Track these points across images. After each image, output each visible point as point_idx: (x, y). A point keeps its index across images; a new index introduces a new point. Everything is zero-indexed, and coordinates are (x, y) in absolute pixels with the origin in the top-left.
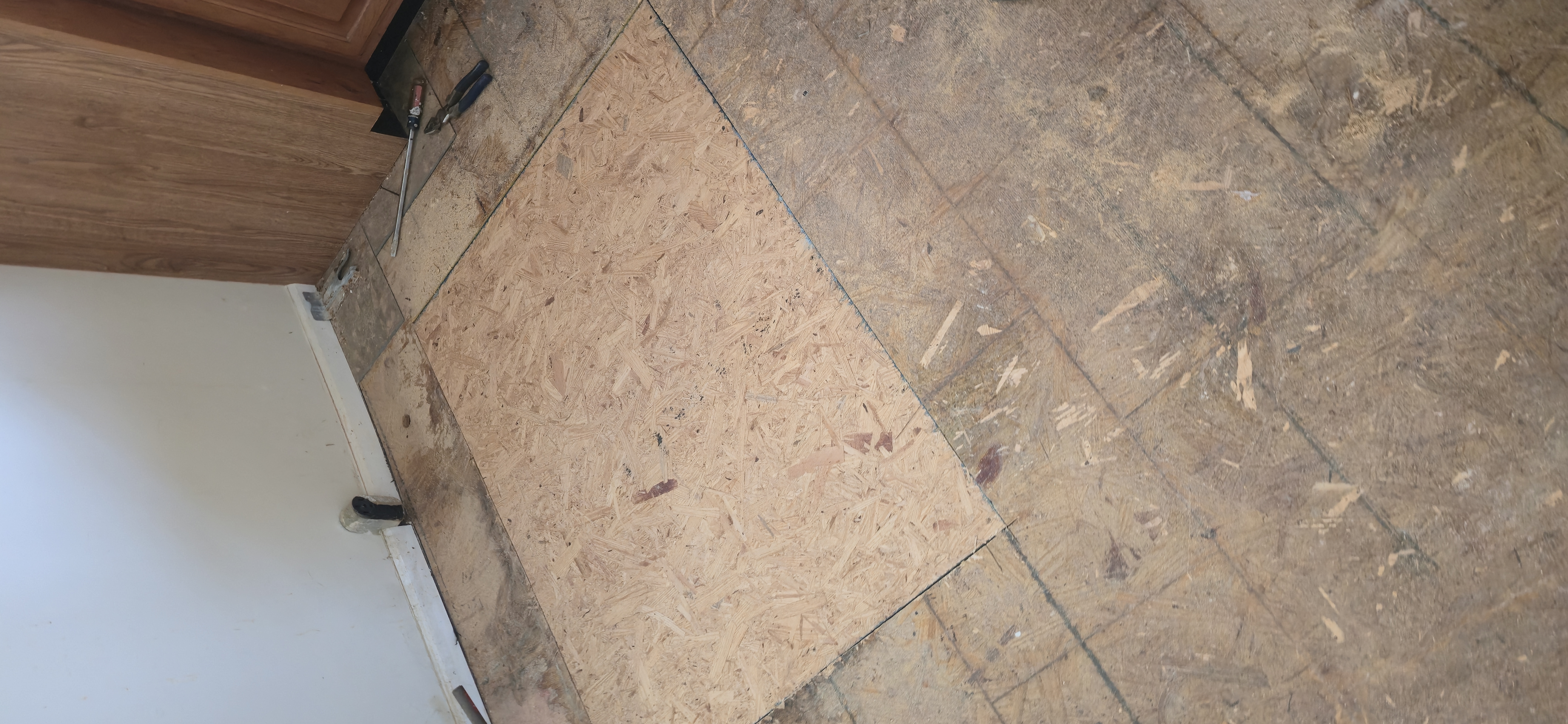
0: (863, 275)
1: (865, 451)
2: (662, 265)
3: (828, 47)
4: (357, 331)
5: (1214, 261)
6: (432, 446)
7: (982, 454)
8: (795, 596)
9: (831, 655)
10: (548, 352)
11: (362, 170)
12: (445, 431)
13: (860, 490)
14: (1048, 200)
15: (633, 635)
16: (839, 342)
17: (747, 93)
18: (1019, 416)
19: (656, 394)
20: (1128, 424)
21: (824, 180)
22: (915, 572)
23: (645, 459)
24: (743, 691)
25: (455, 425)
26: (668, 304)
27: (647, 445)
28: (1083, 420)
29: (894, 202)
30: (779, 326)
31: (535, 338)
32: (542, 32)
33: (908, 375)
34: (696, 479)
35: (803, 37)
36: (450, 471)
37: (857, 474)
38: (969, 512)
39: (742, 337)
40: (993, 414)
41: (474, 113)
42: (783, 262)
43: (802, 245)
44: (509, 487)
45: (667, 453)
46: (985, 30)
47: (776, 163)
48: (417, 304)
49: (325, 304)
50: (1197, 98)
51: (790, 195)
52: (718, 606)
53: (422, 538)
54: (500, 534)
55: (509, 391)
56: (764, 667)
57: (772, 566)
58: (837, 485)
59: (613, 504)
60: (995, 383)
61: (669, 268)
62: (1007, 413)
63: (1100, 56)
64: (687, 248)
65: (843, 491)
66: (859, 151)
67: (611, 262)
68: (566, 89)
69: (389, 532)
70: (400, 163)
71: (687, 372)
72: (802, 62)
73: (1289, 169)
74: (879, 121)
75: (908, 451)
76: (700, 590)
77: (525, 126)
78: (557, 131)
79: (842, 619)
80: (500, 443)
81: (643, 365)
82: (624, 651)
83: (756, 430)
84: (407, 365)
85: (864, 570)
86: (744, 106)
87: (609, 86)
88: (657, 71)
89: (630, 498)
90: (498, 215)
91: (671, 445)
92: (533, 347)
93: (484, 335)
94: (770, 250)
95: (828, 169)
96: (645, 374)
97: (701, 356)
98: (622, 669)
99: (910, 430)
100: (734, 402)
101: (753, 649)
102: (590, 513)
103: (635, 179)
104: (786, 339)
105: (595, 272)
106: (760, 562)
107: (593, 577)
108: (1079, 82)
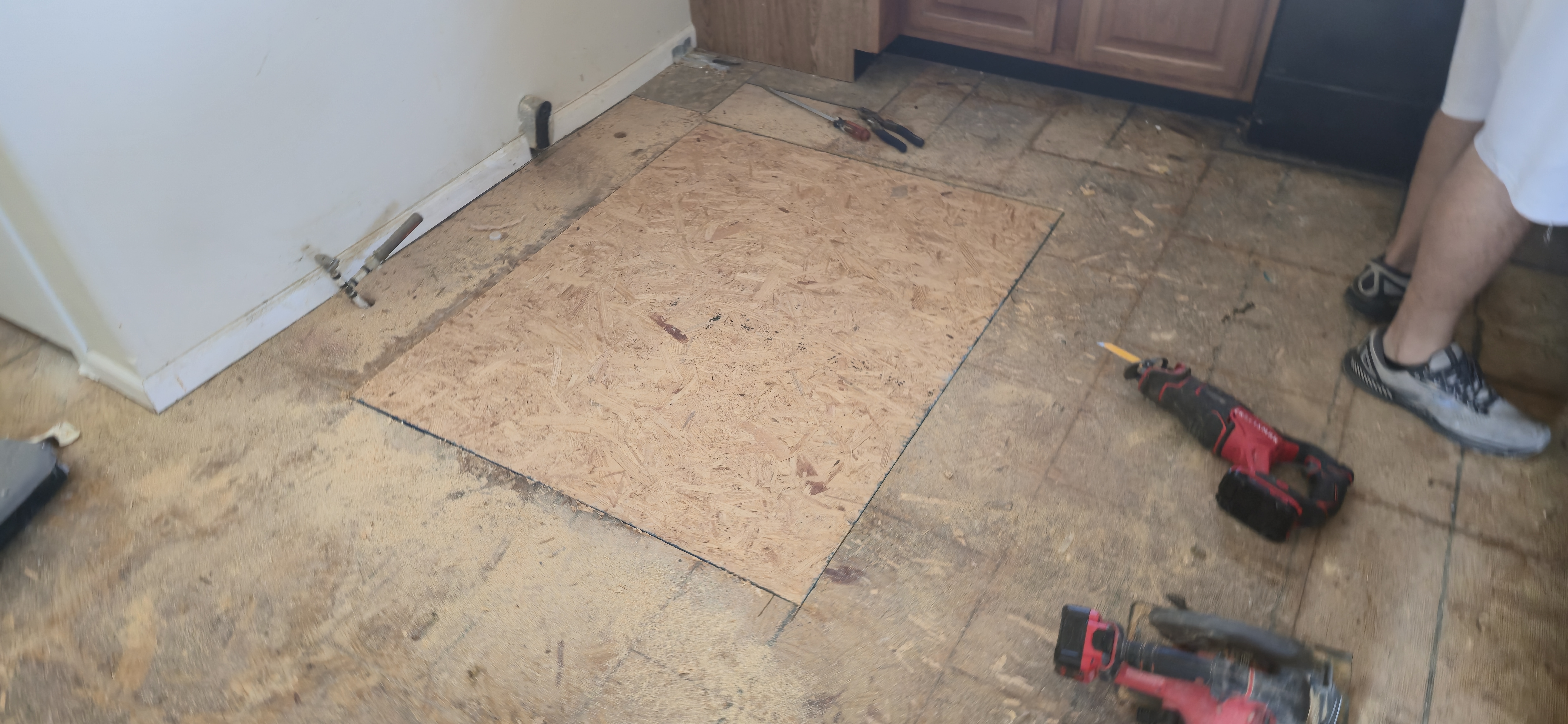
0: (947, 428)
1: (799, 474)
2: (864, 280)
4: (677, 83)
6: (610, 158)
7: (851, 566)
8: (639, 460)
9: (601, 505)
10: (741, 220)
11: (817, 54)
12: (628, 164)
13: (763, 482)
14: (1093, 544)
15: (528, 347)
16: (880, 425)
17: (1037, 302)
18: (902, 584)
19: (753, 305)
20: (948, 671)
21: (1005, 375)
22: (716, 547)
23: (692, 313)
24: (526, 447)
25: (637, 170)
26: (834, 293)
27: (706, 311)
28: (929, 634)
29: (1020, 432)
30: (867, 378)
31: (746, 207)
32: (993, 151)
33: (885, 488)
34: (698, 355)
37: (776, 474)
38: (796, 572)
39: (839, 354)
42: (920, 365)
43: (944, 375)
44: (608, 221)
45: (708, 327)
47: (996, 337)
48: (723, 119)
51: (977, 355)
52: (595, 404)
53: (525, 169)
54: (564, 225)
55: (690, 200)
56: (559, 456)
57: (656, 435)
58: (757, 462)
59: (639, 300)
60: (920, 556)
61: (864, 286)
62: (899, 574)
63: (1228, 543)
64: (888, 294)
65: (754, 468)
67: (843, 244)
68: (960, 178)
69: (524, 140)
71: (786, 323)
74: (1077, 400)
75: (821, 507)
76: (601, 386)
78: (923, 180)
79: (640, 504)
80: (642, 205)
81: (772, 290)
83: (768, 387)
84: (668, 124)
85: (695, 507)
86: (1026, 302)
87: (981, 206)
88: (1014, 235)
89: (652, 311)
90: (831, 157)
91: (717, 328)
92: (740, 208)
93: (728, 172)
94: (925, 353)
95: (1015, 375)
96: (766, 293)
97: (806, 328)
98: (492, 348)
99: (838, 503)
100: (782, 364)
101: (571, 443)
102: (620, 286)
103: (921, 243)
104: (860, 386)
105: (828, 235)
106: (654, 424)
107: (565, 303)
108: (1199, 536)
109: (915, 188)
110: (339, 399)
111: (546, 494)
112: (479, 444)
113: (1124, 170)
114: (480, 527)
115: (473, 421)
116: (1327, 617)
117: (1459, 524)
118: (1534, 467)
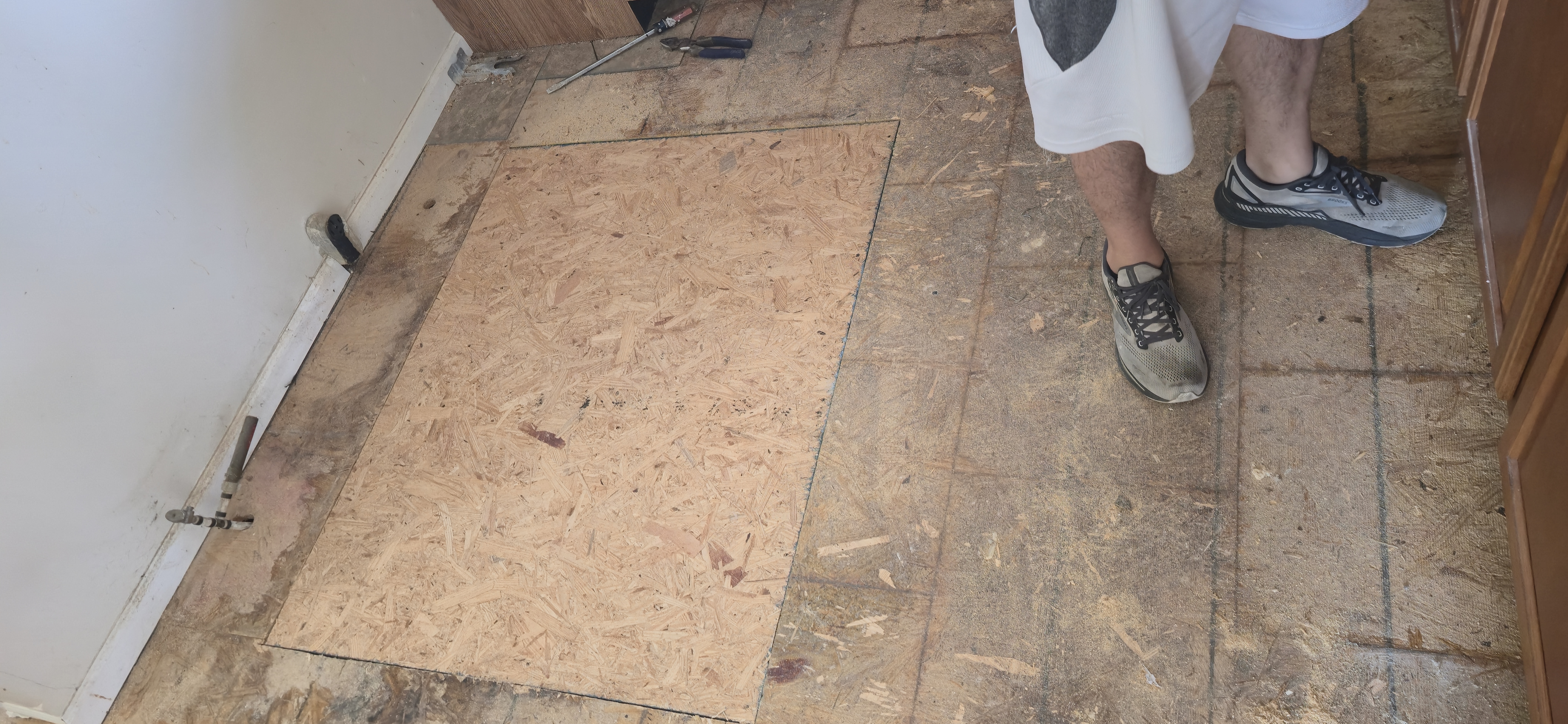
0: (844, 449)
1: (715, 567)
2: (719, 294)
3: (981, 281)
4: (466, 112)
5: (1085, 698)
6: (427, 239)
7: (791, 657)
8: (556, 612)
9: (535, 680)
10: (578, 266)
11: (593, 18)
12: (448, 239)
13: (682, 590)
14: (1019, 536)
15: (414, 515)
16: (779, 474)
17: (898, 251)
18: (845, 658)
19: (618, 372)
21: (886, 360)
22: (657, 687)
23: (560, 406)
24: (446, 638)
25: (459, 243)
26: (694, 323)
27: (573, 398)
28: (884, 709)
29: (916, 425)
30: (752, 419)
31: (579, 247)
32: (809, 66)
33: (801, 548)
34: (579, 458)
35: (973, 257)
36: (420, 269)
38: (740, 686)
39: (719, 399)
40: (828, 638)
41: (707, 66)
42: (801, 381)
43: (826, 385)
44: (447, 323)
45: (581, 419)
46: (1095, 384)
47: (867, 314)
48: (526, 139)
49: (466, 71)
50: (1185, 580)
51: (854, 344)
52: (496, 560)
53: (348, 291)
54: (403, 347)
55: (521, 261)
56: (479, 638)
57: (564, 575)
58: (670, 569)
59: (504, 412)
60: (854, 618)
61: (721, 302)
62: (839, 648)
63: (1151, 483)
64: (748, 302)
65: (670, 577)
66: (930, 367)
67: (687, 255)
68: (784, 118)
69: (331, 262)
70: (622, 41)
71: (656, 381)
72: (954, 271)
73: (1196, 692)
74: (964, 363)
75: (745, 599)
76: (496, 536)
77: (730, 110)
78: (748, 137)
79: (571, 664)
80: (475, 288)
81: (632, 344)
82: (396, 520)
83: (658, 471)
84: (473, 169)
85: (624, 647)
86: (887, 257)
87: (814, 147)
88: (855, 172)
89: (521, 421)
90: (648, 145)
91: (589, 416)
92: (572, 251)
93: (548, 208)
94: (802, 364)
95: (897, 355)
96: (626, 351)
97: (677, 381)
98: (380, 530)
99: (761, 586)
100: (665, 436)
101: (487, 617)
102: (481, 401)
103: (764, 222)
104: (747, 433)
105: (670, 250)
106: (559, 562)
107: (433, 445)
108: (1120, 484)
109: (742, 151)
111: (480, 688)
112: (400, 653)
113: (948, 36)
115: (387, 628)
116: (1267, 534)
117: (1381, 365)
118: (1448, 261)
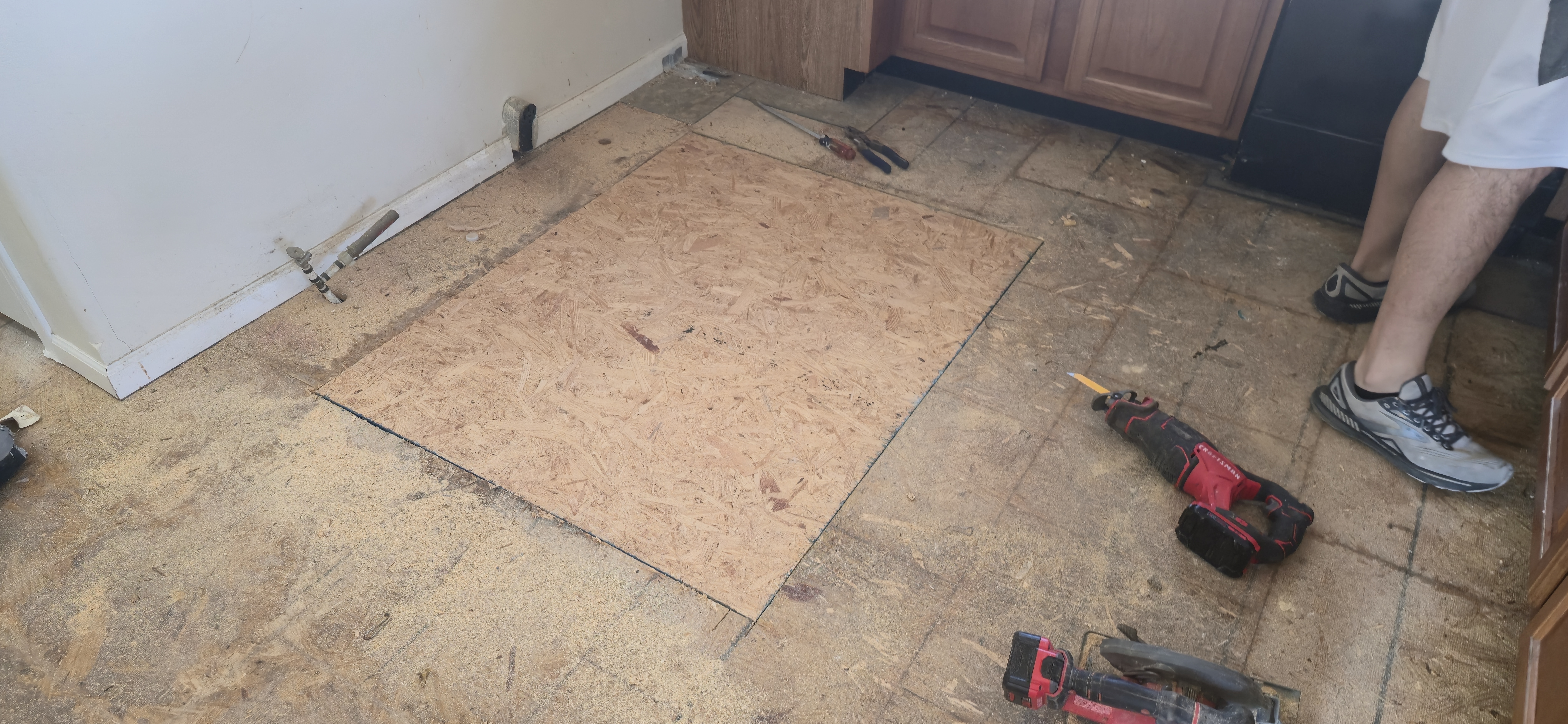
0: (913, 450)
1: (762, 490)
2: (840, 299)
4: (665, 93)
6: (592, 164)
7: (809, 584)
8: (602, 469)
9: (562, 513)
10: (720, 233)
11: (807, 70)
12: (611, 172)
13: (726, 496)
14: (1052, 571)
15: (498, 351)
16: (847, 445)
17: (1010, 329)
18: (858, 603)
19: (727, 320)
20: (899, 692)
21: (973, 400)
22: (675, 559)
23: (666, 324)
24: (489, 451)
25: (621, 177)
26: (809, 311)
27: (679, 322)
28: (882, 655)
29: (985, 457)
30: (836, 397)
31: (727, 220)
32: (977, 176)
33: (847, 506)
34: (668, 366)
35: (1076, 357)
36: (578, 182)
37: (739, 489)
38: (753, 587)
39: (810, 372)
40: (849, 582)
42: (890, 387)
43: (913, 398)
44: (586, 227)
45: (680, 339)
47: (968, 363)
48: (709, 131)
49: (677, 65)
52: (561, 411)
53: (503, 174)
54: (542, 230)
55: (671, 211)
56: (522, 462)
57: (621, 445)
58: (721, 477)
59: (612, 308)
60: (878, 577)
61: (839, 305)
62: (856, 593)
63: (1185, 577)
64: (863, 314)
65: (718, 482)
66: (1010, 421)
67: (821, 262)
68: (943, 202)
69: (507, 142)
71: (759, 338)
72: (1055, 362)
74: (1044, 429)
75: (781, 524)
76: (568, 393)
79: (601, 513)
80: (622, 213)
81: (747, 304)
82: (479, 348)
83: (736, 402)
85: (655, 518)
86: (1000, 329)
87: (961, 231)
88: (992, 261)
89: (625, 320)
90: (814, 175)
91: (689, 340)
92: (720, 221)
93: (710, 184)
94: (895, 375)
95: (984, 401)
96: (740, 308)
97: (778, 345)
98: (461, 349)
99: (800, 520)
100: (752, 379)
101: (535, 449)
102: (595, 293)
103: (898, 265)
104: (828, 405)
105: (806, 253)
106: (619, 434)
107: (538, 308)
108: (1156, 568)
109: (897, 210)
110: (304, 394)
111: (507, 500)
112: (442, 446)
113: (1106, 202)
114: (439, 529)
115: (438, 423)
116: (1279, 654)
117: (1415, 568)
118: (1493, 516)
